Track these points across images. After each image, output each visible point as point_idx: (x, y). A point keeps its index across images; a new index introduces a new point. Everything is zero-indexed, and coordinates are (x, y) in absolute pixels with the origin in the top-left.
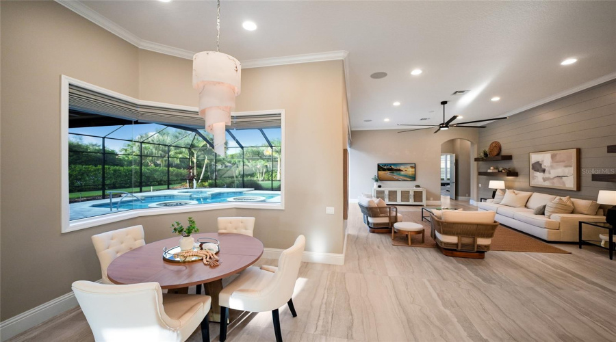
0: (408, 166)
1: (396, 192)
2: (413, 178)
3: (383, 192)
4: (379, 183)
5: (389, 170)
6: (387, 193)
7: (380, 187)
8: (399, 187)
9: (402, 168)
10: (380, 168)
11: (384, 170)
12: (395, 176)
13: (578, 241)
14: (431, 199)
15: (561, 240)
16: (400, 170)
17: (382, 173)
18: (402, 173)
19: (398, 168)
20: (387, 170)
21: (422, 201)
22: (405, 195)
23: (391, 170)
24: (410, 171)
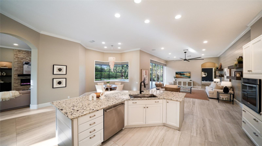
0: (187, 73)
1: (181, 82)
2: (189, 77)
3: (176, 82)
4: (176, 79)
5: (180, 74)
6: (178, 82)
7: (176, 80)
8: (182, 80)
9: (185, 73)
10: (177, 73)
11: (178, 74)
12: (182, 76)
13: (217, 98)
14: (197, 85)
15: (214, 98)
16: (184, 74)
17: (177, 75)
18: (185, 75)
19: (183, 73)
20: (179, 74)
21: (191, 86)
22: (185, 83)
23: (181, 74)
24: (188, 75)
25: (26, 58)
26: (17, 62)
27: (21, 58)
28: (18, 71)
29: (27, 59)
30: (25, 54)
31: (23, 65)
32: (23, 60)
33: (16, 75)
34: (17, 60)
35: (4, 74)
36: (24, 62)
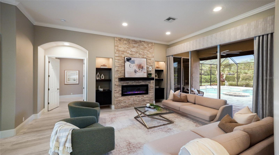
25: (128, 51)
26: (118, 58)
27: (122, 51)
28: (119, 72)
29: (128, 53)
30: (126, 44)
31: (125, 62)
32: (124, 54)
33: (116, 78)
34: (117, 55)
35: (102, 77)
36: (126, 58)
